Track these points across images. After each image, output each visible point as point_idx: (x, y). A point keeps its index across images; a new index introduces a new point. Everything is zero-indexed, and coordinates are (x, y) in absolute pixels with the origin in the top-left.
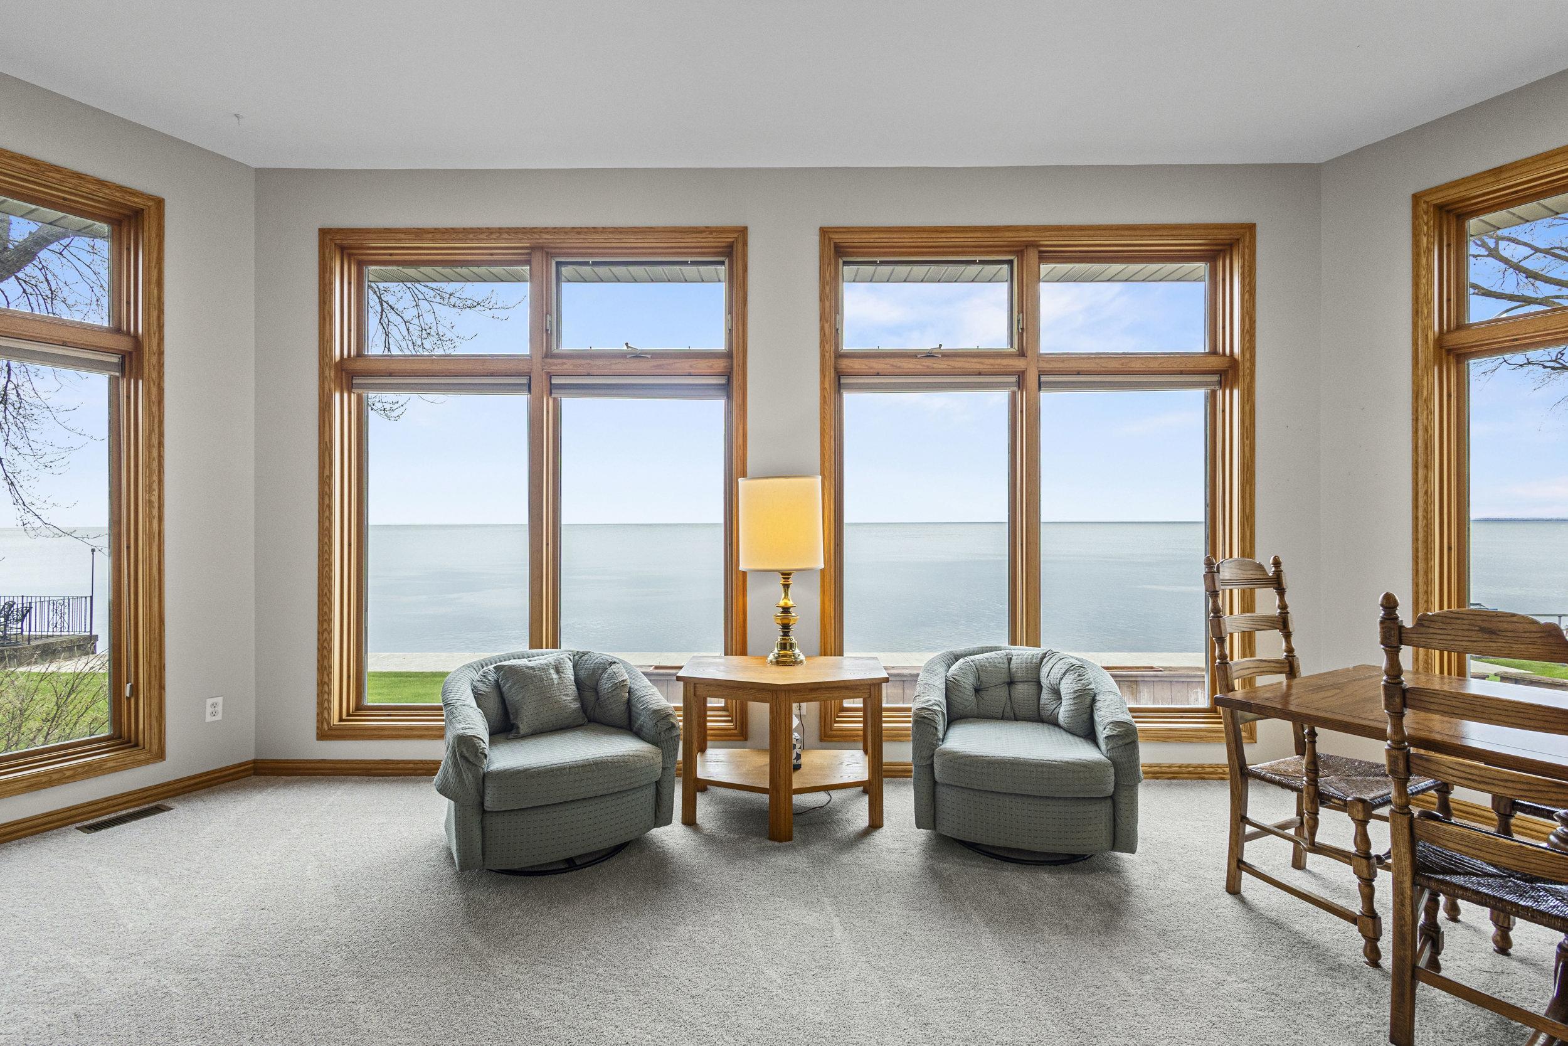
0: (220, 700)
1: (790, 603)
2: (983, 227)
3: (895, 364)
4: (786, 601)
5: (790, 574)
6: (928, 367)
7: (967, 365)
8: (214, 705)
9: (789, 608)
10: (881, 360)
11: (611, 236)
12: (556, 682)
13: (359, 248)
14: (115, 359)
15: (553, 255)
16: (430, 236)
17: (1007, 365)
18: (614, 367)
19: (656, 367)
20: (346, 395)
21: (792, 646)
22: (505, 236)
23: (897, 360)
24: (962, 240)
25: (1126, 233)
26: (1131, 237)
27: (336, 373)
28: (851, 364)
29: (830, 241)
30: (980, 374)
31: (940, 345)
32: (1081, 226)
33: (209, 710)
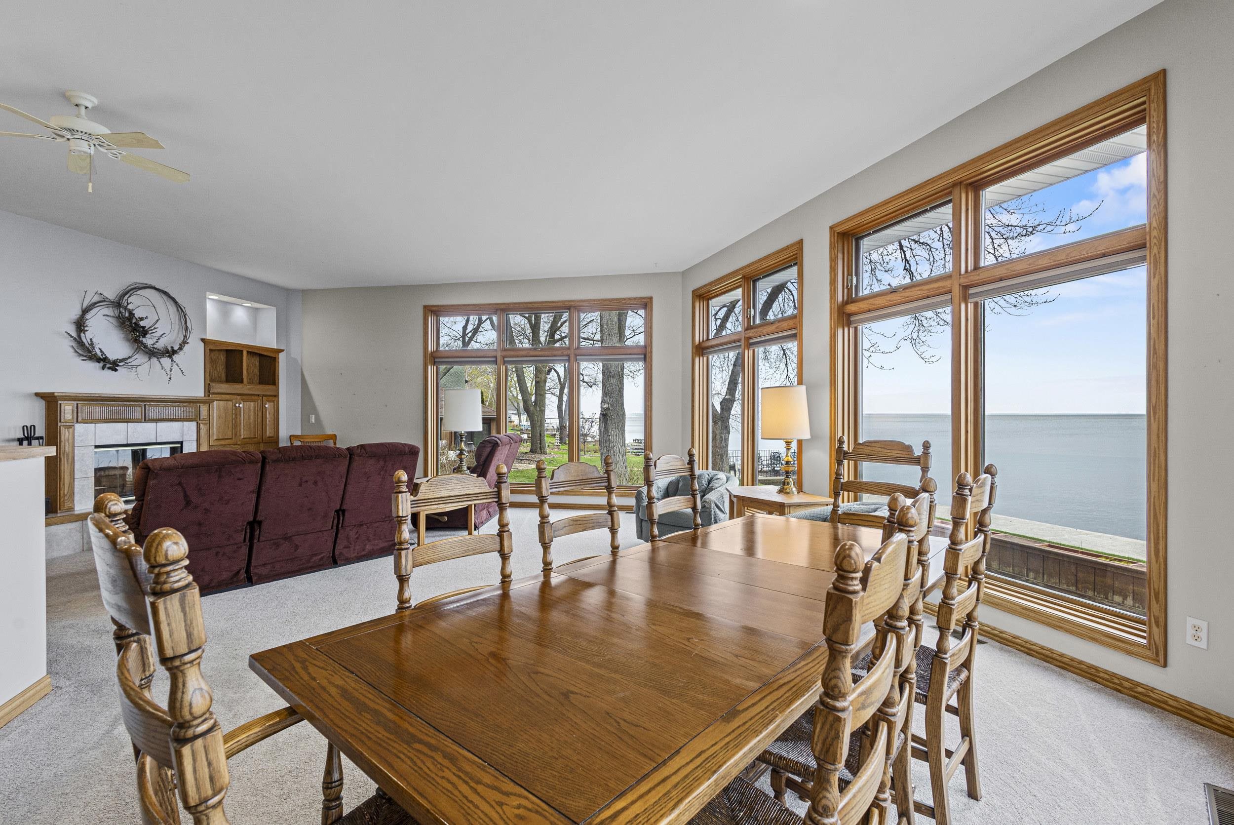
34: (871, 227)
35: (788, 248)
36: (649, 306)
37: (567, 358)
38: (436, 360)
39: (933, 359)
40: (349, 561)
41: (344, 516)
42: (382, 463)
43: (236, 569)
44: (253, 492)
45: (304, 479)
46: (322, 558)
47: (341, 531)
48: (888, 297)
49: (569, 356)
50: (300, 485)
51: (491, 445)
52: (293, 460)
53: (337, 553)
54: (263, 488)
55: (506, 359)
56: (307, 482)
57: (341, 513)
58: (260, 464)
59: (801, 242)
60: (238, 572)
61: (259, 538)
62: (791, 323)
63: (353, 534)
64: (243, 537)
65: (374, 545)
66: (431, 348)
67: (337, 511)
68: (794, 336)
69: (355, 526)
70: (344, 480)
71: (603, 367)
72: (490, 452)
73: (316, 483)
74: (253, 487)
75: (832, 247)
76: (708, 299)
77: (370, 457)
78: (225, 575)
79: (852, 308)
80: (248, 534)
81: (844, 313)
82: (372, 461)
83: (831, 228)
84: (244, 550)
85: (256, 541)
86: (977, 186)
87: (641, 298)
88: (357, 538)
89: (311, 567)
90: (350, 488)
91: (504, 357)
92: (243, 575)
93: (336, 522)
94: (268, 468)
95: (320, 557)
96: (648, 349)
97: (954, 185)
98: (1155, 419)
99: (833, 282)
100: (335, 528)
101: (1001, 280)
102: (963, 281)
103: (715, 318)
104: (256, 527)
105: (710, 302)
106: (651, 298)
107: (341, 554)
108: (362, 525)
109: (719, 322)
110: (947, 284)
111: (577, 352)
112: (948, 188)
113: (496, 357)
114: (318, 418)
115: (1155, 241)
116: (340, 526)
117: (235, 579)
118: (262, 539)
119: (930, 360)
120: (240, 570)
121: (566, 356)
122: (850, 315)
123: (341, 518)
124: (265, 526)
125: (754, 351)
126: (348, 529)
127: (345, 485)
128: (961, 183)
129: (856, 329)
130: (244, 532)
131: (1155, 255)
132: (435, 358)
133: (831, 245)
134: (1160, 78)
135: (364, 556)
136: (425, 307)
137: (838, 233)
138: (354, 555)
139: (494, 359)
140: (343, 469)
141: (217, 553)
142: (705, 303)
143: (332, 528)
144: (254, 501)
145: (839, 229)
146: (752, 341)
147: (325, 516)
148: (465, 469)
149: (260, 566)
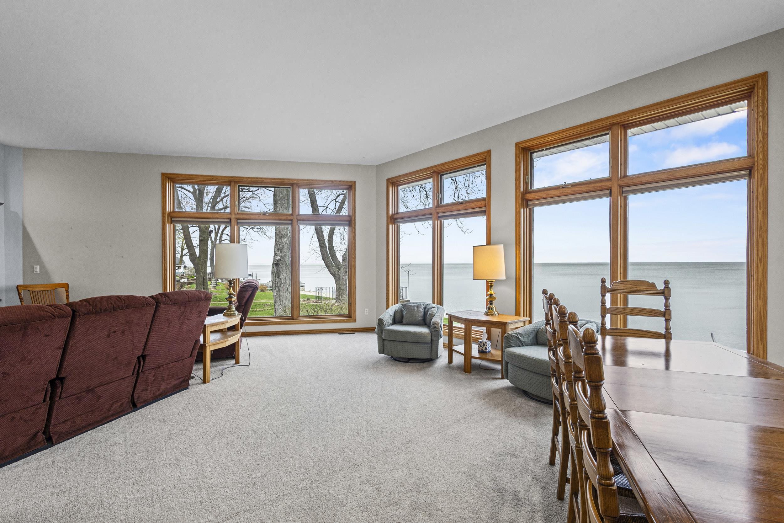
0: (368, 309)
1: (492, 293)
2: (584, 124)
3: (548, 193)
4: (491, 292)
5: (493, 282)
6: (563, 192)
7: (581, 189)
8: (367, 311)
9: (492, 294)
10: (543, 192)
11: (450, 164)
12: (416, 310)
13: (397, 182)
14: (347, 223)
15: (439, 173)
16: (408, 175)
17: (601, 186)
18: (453, 208)
19: (465, 207)
20: (393, 225)
21: (492, 309)
22: (424, 171)
23: (549, 191)
24: (576, 132)
25: (667, 104)
26: (671, 105)
27: (390, 220)
28: (530, 196)
29: (519, 147)
30: (590, 192)
31: (565, 182)
32: (638, 108)
33: (365, 311)
34: (544, 146)
35: (478, 154)
36: (353, 188)
37: (290, 222)
38: (173, 219)
39: (467, 231)
40: (147, 403)
41: (144, 360)
42: (182, 308)
43: (33, 431)
44: (59, 348)
45: (112, 331)
46: (122, 404)
47: (141, 375)
48: (562, 190)
49: (292, 220)
50: (109, 336)
51: (252, 289)
52: (104, 312)
53: (136, 396)
54: (71, 343)
55: (239, 221)
56: (115, 332)
57: (141, 358)
58: (70, 318)
59: (489, 152)
60: (36, 434)
61: (60, 396)
62: (483, 203)
63: (151, 377)
64: (43, 396)
65: (167, 384)
66: (168, 209)
67: (138, 358)
68: (483, 213)
69: (153, 369)
70: (149, 327)
71: (276, 230)
72: (250, 295)
73: (123, 332)
74: (60, 342)
75: (517, 156)
76: (398, 186)
77: (174, 304)
78: (21, 441)
79: (528, 196)
80: (49, 393)
81: (524, 199)
82: (175, 308)
83: (517, 144)
84: (44, 410)
85: (57, 399)
86: (626, 126)
87: (347, 182)
88: (154, 380)
89: (113, 415)
90: (153, 334)
91: (237, 219)
92: (41, 437)
93: (137, 368)
94: (78, 321)
95: (119, 404)
96: (353, 218)
97: (613, 125)
98: (761, 265)
99: (517, 179)
100: (135, 373)
101: (646, 183)
102: (621, 183)
103: (335, 201)
104: (58, 383)
105: (399, 188)
106: (354, 182)
107: (139, 397)
108: (159, 367)
109: (338, 205)
110: (609, 184)
111: (299, 217)
112: (608, 126)
113: (230, 219)
114: (43, 267)
115: (761, 166)
116: (140, 371)
117: (32, 443)
118: (63, 395)
119: (467, 232)
120: (38, 432)
121: (289, 220)
122: (527, 201)
123: (142, 363)
124: (67, 382)
125: (441, 222)
126: (147, 373)
127: (149, 332)
128: (618, 124)
129: (530, 209)
130: (44, 392)
131: (761, 174)
132: (172, 217)
133: (516, 155)
134: (764, 76)
135: (159, 395)
136: (163, 174)
137: (522, 148)
138: (150, 396)
139: (228, 220)
140: (148, 317)
141: (13, 418)
142: (396, 188)
143: (133, 374)
144: (59, 357)
145: (523, 145)
146: (440, 215)
147: (128, 364)
148: (234, 309)
149: (60, 423)
